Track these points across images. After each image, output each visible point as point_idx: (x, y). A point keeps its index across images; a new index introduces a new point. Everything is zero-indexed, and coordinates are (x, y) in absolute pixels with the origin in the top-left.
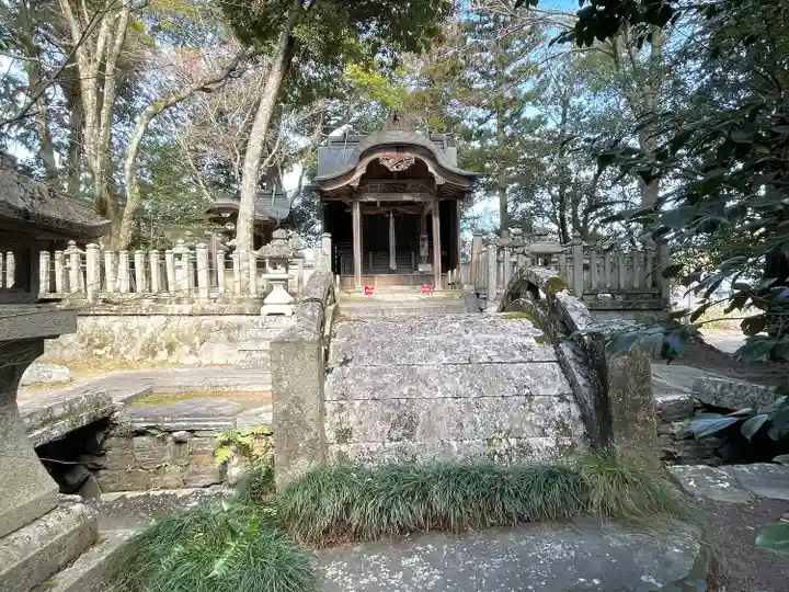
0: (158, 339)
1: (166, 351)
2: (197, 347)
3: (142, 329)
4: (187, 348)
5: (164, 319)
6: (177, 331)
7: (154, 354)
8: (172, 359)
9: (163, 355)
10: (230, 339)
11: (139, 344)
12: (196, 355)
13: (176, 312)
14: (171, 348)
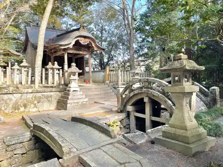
0: (19, 103)
1: (23, 107)
2: (37, 105)
3: (11, 100)
4: (32, 106)
5: (20, 95)
6: (26, 99)
7: (19, 109)
8: (26, 110)
9: (22, 109)
10: (49, 101)
11: (11, 106)
12: (36, 108)
13: (25, 92)
14: (25, 106)
